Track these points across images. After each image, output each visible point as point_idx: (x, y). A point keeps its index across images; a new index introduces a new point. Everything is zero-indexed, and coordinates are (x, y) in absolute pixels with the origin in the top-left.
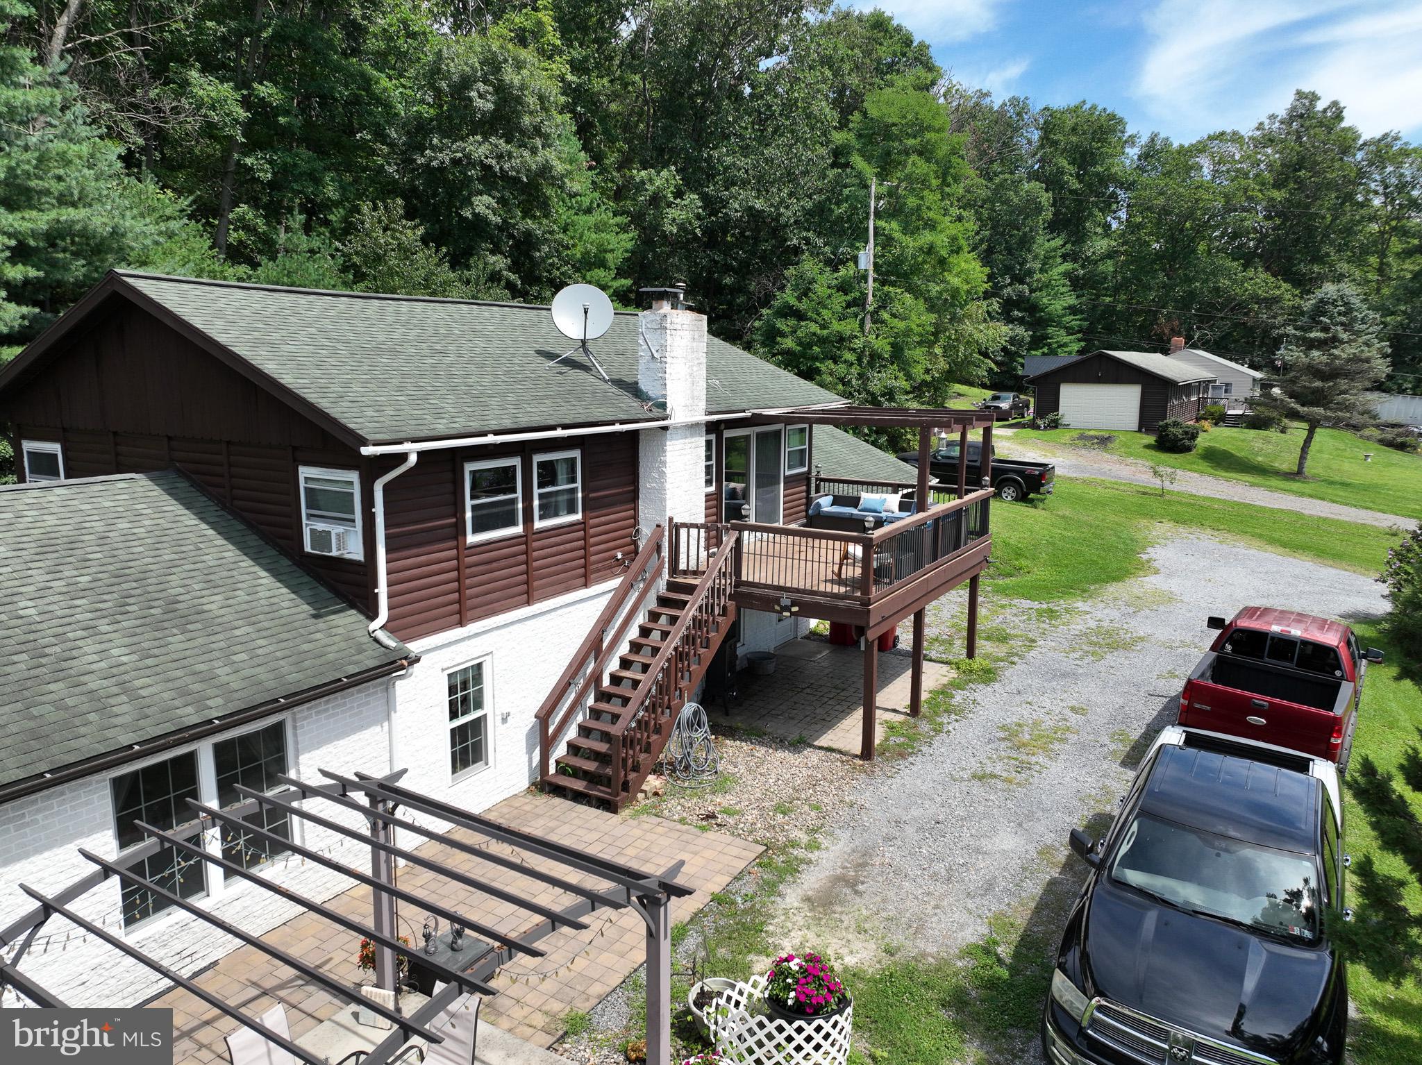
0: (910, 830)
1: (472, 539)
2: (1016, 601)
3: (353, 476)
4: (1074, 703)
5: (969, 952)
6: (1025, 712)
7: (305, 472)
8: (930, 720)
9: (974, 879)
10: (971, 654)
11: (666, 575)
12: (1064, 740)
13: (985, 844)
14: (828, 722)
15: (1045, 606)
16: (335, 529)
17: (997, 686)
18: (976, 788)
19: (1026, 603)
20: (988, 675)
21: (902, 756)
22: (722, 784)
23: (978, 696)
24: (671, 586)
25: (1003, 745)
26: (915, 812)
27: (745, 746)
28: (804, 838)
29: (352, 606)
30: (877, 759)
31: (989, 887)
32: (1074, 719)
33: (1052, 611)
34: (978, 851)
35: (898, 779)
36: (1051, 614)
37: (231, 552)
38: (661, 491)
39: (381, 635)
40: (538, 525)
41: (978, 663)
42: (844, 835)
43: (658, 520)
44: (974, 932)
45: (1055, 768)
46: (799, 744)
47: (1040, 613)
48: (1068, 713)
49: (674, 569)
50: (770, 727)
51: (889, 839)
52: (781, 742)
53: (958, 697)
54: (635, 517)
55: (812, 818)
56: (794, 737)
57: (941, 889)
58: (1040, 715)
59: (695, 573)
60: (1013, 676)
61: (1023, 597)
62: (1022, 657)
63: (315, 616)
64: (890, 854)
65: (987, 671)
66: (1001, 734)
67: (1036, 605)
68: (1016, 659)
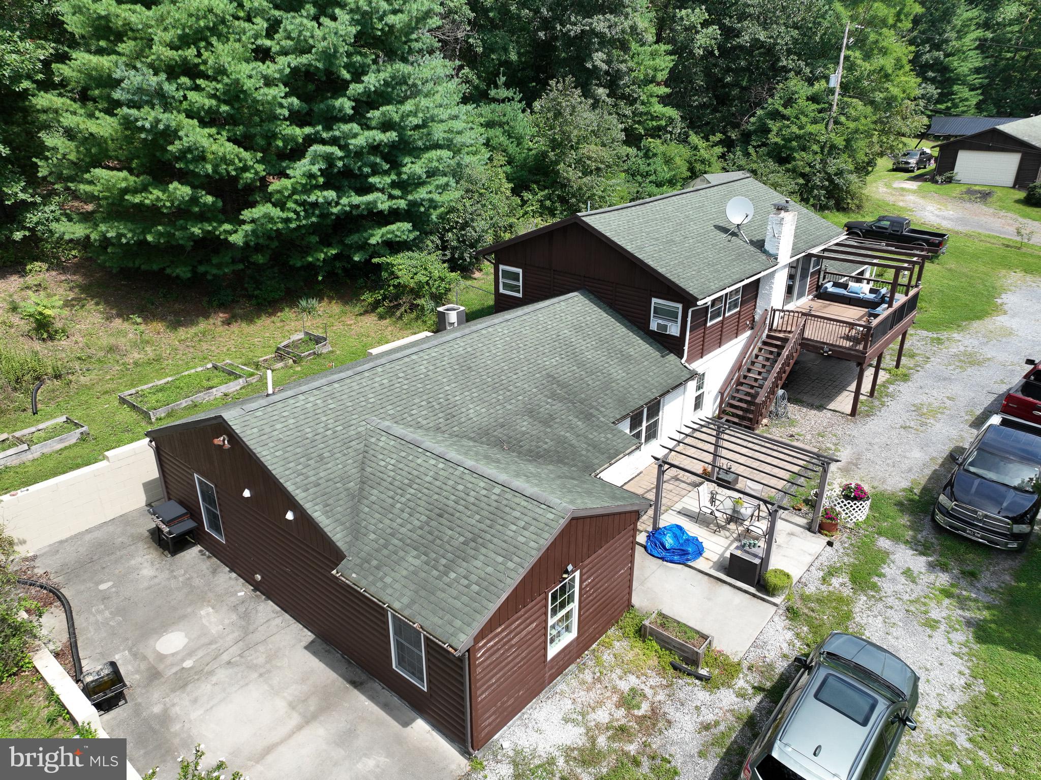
0: (876, 447)
1: (709, 324)
2: (919, 332)
3: (680, 306)
4: (949, 395)
5: (904, 490)
6: (924, 398)
7: (654, 300)
8: (879, 400)
9: (904, 467)
10: (897, 366)
11: (766, 332)
12: (942, 413)
13: (908, 454)
14: (831, 397)
15: (935, 336)
16: (669, 324)
17: (910, 383)
18: (902, 432)
19: (925, 333)
20: (906, 378)
21: (868, 416)
22: (792, 423)
23: (900, 388)
24: (768, 336)
25: (914, 413)
26: (877, 440)
27: (797, 407)
28: (833, 447)
29: (671, 352)
30: (857, 417)
31: (910, 470)
32: (948, 403)
33: (939, 339)
34: (905, 457)
35: (867, 426)
36: (939, 341)
37: (624, 329)
38: (770, 295)
39: (687, 365)
40: (727, 315)
41: (901, 370)
42: (849, 447)
43: (766, 307)
44: (905, 484)
45: (938, 426)
46: (821, 407)
47: (932, 339)
48: (946, 400)
49: (771, 329)
50: (805, 398)
51: (868, 450)
52: (812, 406)
53: (891, 389)
54: (755, 305)
55: (834, 439)
56: (817, 403)
57: (890, 469)
58: (931, 400)
59: (780, 331)
60: (918, 378)
61: (923, 328)
62: (922, 368)
63: (663, 357)
64: (869, 455)
65: (905, 375)
66: (913, 409)
67: (930, 334)
68: (919, 369)
